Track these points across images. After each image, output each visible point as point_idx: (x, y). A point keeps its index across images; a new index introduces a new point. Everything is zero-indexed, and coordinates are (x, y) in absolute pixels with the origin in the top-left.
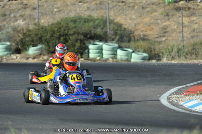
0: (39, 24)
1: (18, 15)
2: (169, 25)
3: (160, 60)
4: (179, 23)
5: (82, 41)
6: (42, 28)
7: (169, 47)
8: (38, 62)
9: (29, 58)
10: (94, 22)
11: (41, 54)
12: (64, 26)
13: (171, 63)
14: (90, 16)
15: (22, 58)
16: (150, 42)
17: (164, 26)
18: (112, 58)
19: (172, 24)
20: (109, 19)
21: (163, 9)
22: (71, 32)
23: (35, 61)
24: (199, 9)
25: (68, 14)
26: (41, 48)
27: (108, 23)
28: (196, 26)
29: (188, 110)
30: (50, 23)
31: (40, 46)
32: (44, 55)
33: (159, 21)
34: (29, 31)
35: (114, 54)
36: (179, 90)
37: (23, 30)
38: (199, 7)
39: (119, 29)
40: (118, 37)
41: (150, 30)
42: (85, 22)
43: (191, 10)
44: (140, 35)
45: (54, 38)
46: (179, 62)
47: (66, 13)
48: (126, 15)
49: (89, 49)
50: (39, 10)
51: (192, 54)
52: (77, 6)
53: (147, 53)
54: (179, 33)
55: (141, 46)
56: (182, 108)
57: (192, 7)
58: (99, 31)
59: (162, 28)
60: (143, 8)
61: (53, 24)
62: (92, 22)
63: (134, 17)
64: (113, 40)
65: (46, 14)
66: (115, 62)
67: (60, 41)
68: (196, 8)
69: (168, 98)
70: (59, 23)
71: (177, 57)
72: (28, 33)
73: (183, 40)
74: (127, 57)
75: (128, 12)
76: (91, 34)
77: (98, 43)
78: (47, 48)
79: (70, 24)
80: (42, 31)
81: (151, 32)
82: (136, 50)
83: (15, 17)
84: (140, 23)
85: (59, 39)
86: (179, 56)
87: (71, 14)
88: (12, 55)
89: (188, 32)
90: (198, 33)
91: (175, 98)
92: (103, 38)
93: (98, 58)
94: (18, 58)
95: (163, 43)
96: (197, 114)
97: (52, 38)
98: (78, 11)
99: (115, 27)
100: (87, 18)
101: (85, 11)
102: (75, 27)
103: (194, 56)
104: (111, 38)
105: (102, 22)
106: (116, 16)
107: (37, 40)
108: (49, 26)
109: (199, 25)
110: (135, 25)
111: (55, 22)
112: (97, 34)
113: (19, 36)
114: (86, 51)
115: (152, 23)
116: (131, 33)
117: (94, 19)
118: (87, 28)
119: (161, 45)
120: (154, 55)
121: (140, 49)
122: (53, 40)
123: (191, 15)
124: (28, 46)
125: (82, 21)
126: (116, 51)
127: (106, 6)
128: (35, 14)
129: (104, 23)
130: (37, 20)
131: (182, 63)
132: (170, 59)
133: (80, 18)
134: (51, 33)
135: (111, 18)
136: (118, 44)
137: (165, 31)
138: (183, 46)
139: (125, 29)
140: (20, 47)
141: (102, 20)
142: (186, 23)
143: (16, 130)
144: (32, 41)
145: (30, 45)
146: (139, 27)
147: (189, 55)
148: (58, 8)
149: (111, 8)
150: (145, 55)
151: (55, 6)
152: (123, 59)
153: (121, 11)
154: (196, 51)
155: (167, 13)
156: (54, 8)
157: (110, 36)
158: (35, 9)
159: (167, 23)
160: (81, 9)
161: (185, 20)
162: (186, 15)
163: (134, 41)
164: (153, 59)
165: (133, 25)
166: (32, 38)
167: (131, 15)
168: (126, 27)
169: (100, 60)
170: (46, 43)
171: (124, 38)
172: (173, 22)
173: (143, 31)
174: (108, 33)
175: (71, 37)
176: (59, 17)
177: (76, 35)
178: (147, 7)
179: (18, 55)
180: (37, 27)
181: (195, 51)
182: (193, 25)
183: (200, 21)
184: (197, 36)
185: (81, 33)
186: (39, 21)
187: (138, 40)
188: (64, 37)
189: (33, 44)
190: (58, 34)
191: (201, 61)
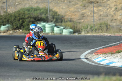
0: (7, 12)
2: (86, 12)
3: (80, 33)
4: (91, 11)
5: (33, 22)
6: (9, 14)
7: (86, 26)
8: (7, 35)
9: (1, 32)
10: (40, 11)
11: (8, 30)
12: (22, 13)
13: (87, 35)
14: (38, 7)
16: (74, 22)
17: (83, 13)
18: (51, 32)
19: (87, 11)
20: (49, 9)
21: (82, 2)
22: (26, 17)
23: (5, 34)
24: (104, 3)
25: (24, 6)
26: (8, 26)
27: (49, 11)
28: (102, 13)
29: (97, 64)
30: (14, 11)
31: (7, 25)
32: (10, 31)
33: (79, 10)
34: (1, 16)
35: (53, 30)
36: (92, 51)
38: (104, 1)
39: (55, 14)
40: (55, 20)
41: (74, 15)
42: (35, 10)
43: (99, 3)
44: (68, 18)
45: (16, 20)
46: (92, 35)
47: (23, 5)
48: (59, 6)
50: (7, 3)
51: (99, 30)
52: (30, 1)
53: (73, 29)
54: (92, 17)
55: (69, 25)
56: (93, 63)
57: (99, 1)
58: (43, 16)
59: (81, 14)
60: (70, 2)
62: (39, 11)
63: (64, 7)
64: (52, 21)
66: (53, 35)
67: (20, 22)
68: (102, 2)
69: (85, 56)
70: (19, 11)
71: (90, 32)
73: (94, 22)
74: (60, 32)
75: (60, 4)
76: (38, 18)
77: (42, 23)
78: (12, 26)
79: (26, 12)
80: (9, 16)
81: (74, 17)
82: (65, 27)
84: (68, 11)
85: (19, 21)
86: (92, 31)
87: (26, 6)
89: (97, 17)
90: (103, 17)
91: (89, 56)
92: (46, 20)
95: (82, 23)
96: (101, 66)
97: (15, 20)
98: (31, 4)
99: (52, 14)
100: (36, 8)
101: (35, 4)
102: (29, 14)
103: (100, 31)
104: (50, 20)
105: (45, 11)
106: (53, 7)
107: (6, 22)
108: (13, 13)
109: (103, 12)
110: (65, 12)
111: (17, 10)
112: (42, 18)
115: (75, 11)
116: (63, 17)
117: (40, 9)
118: (36, 14)
119: (81, 25)
120: (76, 31)
121: (68, 27)
122: (15, 21)
123: (99, 6)
125: (33, 10)
126: (54, 28)
127: (47, 1)
128: (5, 6)
129: (46, 11)
130: (5, 10)
131: (93, 36)
132: (86, 33)
133: (32, 8)
134: (14, 17)
135: (51, 8)
136: (55, 24)
137: (83, 16)
138: (94, 25)
139: (59, 15)
141: (45, 9)
142: (96, 11)
144: (3, 22)
145: (2, 24)
146: (67, 14)
147: (98, 30)
148: (18, 2)
149: (50, 2)
150: (71, 30)
151: (17, 1)
152: (58, 33)
153: (56, 4)
155: (84, 5)
156: (16, 2)
157: (50, 19)
158: (4, 3)
159: (84, 11)
160: (32, 3)
161: (95, 9)
162: (95, 6)
163: (65, 22)
164: (76, 33)
165: (64, 12)
166: (2, 20)
167: (63, 6)
168: (59, 13)
169: (44, 33)
170: (11, 23)
171: (58, 20)
172: (88, 10)
173: (70, 16)
174: (49, 17)
175: (26, 20)
176: (19, 8)
177: (29, 18)
178: (72, 2)
180: (5, 14)
181: (101, 28)
182: (100, 12)
183: (104, 10)
184: (103, 19)
185: (33, 17)
186: (7, 10)
187: (67, 21)
188: (22, 20)
189: (3, 24)
190: (18, 18)
191: (105, 34)
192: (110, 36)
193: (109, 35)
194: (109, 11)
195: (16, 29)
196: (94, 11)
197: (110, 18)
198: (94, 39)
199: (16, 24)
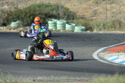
0: (17, 8)
1: (4, 2)
2: (98, 9)
3: (92, 31)
4: (104, 8)
5: (44, 19)
6: (19, 10)
7: (98, 23)
8: (17, 32)
9: (11, 29)
10: (52, 7)
11: (18, 27)
12: (33, 9)
13: (100, 33)
14: (49, 3)
15: (7, 29)
16: (86, 19)
18: (63, 29)
19: (99, 8)
20: (61, 5)
22: (37, 13)
23: (15, 31)
25: (35, 2)
27: (60, 7)
28: (115, 10)
29: (110, 62)
30: (24, 8)
31: (18, 22)
32: (21, 27)
33: (92, 7)
34: (11, 12)
35: (64, 27)
36: (105, 49)
37: (7, 11)
39: (67, 11)
40: (66, 16)
41: (86, 12)
42: (46, 7)
44: (80, 15)
46: (104, 32)
48: (71, 3)
49: (48, 24)
51: (112, 27)
53: (85, 26)
54: (104, 14)
55: (81, 22)
56: (106, 61)
58: (54, 13)
59: (94, 11)
61: (26, 8)
62: (50, 7)
63: (76, 4)
64: (63, 18)
65: (22, 2)
66: (64, 32)
67: (30, 19)
69: (98, 55)
70: (30, 7)
71: (103, 29)
72: (10, 14)
73: (106, 19)
74: (71, 29)
75: (72, 1)
76: (50, 14)
77: (54, 20)
78: (22, 23)
79: (36, 8)
80: (19, 12)
81: (87, 14)
82: (77, 25)
83: (2, 3)
84: (80, 8)
85: (30, 17)
86: (105, 28)
87: (37, 2)
88: (1, 27)
89: (110, 14)
90: (115, 14)
91: (102, 55)
92: (57, 17)
93: (54, 29)
94: (5, 29)
95: (94, 20)
96: (115, 64)
97: (25, 17)
99: (64, 10)
100: (47, 4)
102: (40, 10)
103: (113, 29)
104: (62, 17)
105: (56, 7)
106: (65, 3)
107: (16, 18)
108: (23, 9)
109: (116, 9)
111: (27, 6)
112: (54, 15)
113: (5, 15)
114: (47, 25)
115: (88, 8)
116: (74, 14)
117: (51, 5)
118: (47, 10)
119: (93, 22)
120: (88, 28)
121: (80, 24)
122: (26, 18)
123: (112, 3)
124: (11, 22)
125: (44, 7)
126: (65, 25)
128: (15, 1)
130: (16, 6)
131: (106, 33)
132: (99, 30)
133: (43, 5)
134: (25, 13)
135: (62, 5)
136: (66, 21)
137: (95, 13)
138: (107, 22)
139: (70, 12)
140: (5, 22)
141: (56, 6)
142: (109, 8)
143: (4, 74)
144: (13, 18)
146: (79, 10)
147: (110, 27)
150: (83, 28)
152: (70, 30)
154: (115, 25)
155: (97, 2)
159: (97, 8)
161: (108, 6)
162: (108, 3)
163: (76, 19)
164: (88, 30)
165: (76, 9)
166: (13, 16)
168: (71, 10)
169: (55, 30)
170: (22, 20)
171: (70, 17)
173: (82, 13)
174: (60, 14)
176: (30, 4)
177: (40, 15)
179: (4, 27)
180: (16, 10)
182: (112, 9)
183: (117, 7)
184: (116, 16)
185: (43, 13)
186: (17, 6)
187: (78, 18)
188: (33, 16)
189: (13, 20)
190: (29, 14)
191: (118, 32)
192: (123, 34)
193: (122, 32)
194: (123, 8)
195: (26, 26)
196: (106, 8)
197: (123, 15)
198: (107, 36)
199: (27, 21)
